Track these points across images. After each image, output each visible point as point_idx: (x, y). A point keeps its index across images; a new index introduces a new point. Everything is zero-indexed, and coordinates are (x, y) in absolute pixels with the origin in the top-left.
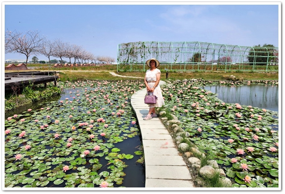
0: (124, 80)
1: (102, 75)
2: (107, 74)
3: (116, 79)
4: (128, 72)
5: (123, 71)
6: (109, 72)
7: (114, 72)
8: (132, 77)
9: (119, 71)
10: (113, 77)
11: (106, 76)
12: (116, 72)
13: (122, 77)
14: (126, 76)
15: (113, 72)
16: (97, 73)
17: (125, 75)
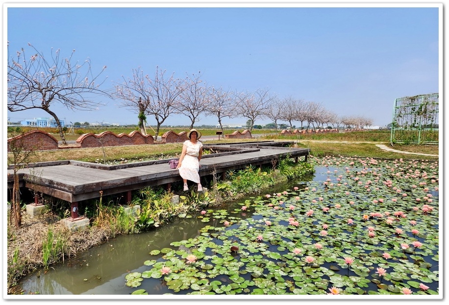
0: (407, 159)
1: (363, 149)
2: (371, 147)
3: (390, 156)
4: (414, 145)
5: (403, 143)
6: (374, 144)
7: (385, 144)
8: (422, 154)
9: (394, 143)
10: (383, 153)
11: (371, 150)
12: (389, 145)
13: (401, 154)
14: (409, 152)
15: (383, 144)
16: (354, 146)
17: (406, 150)
